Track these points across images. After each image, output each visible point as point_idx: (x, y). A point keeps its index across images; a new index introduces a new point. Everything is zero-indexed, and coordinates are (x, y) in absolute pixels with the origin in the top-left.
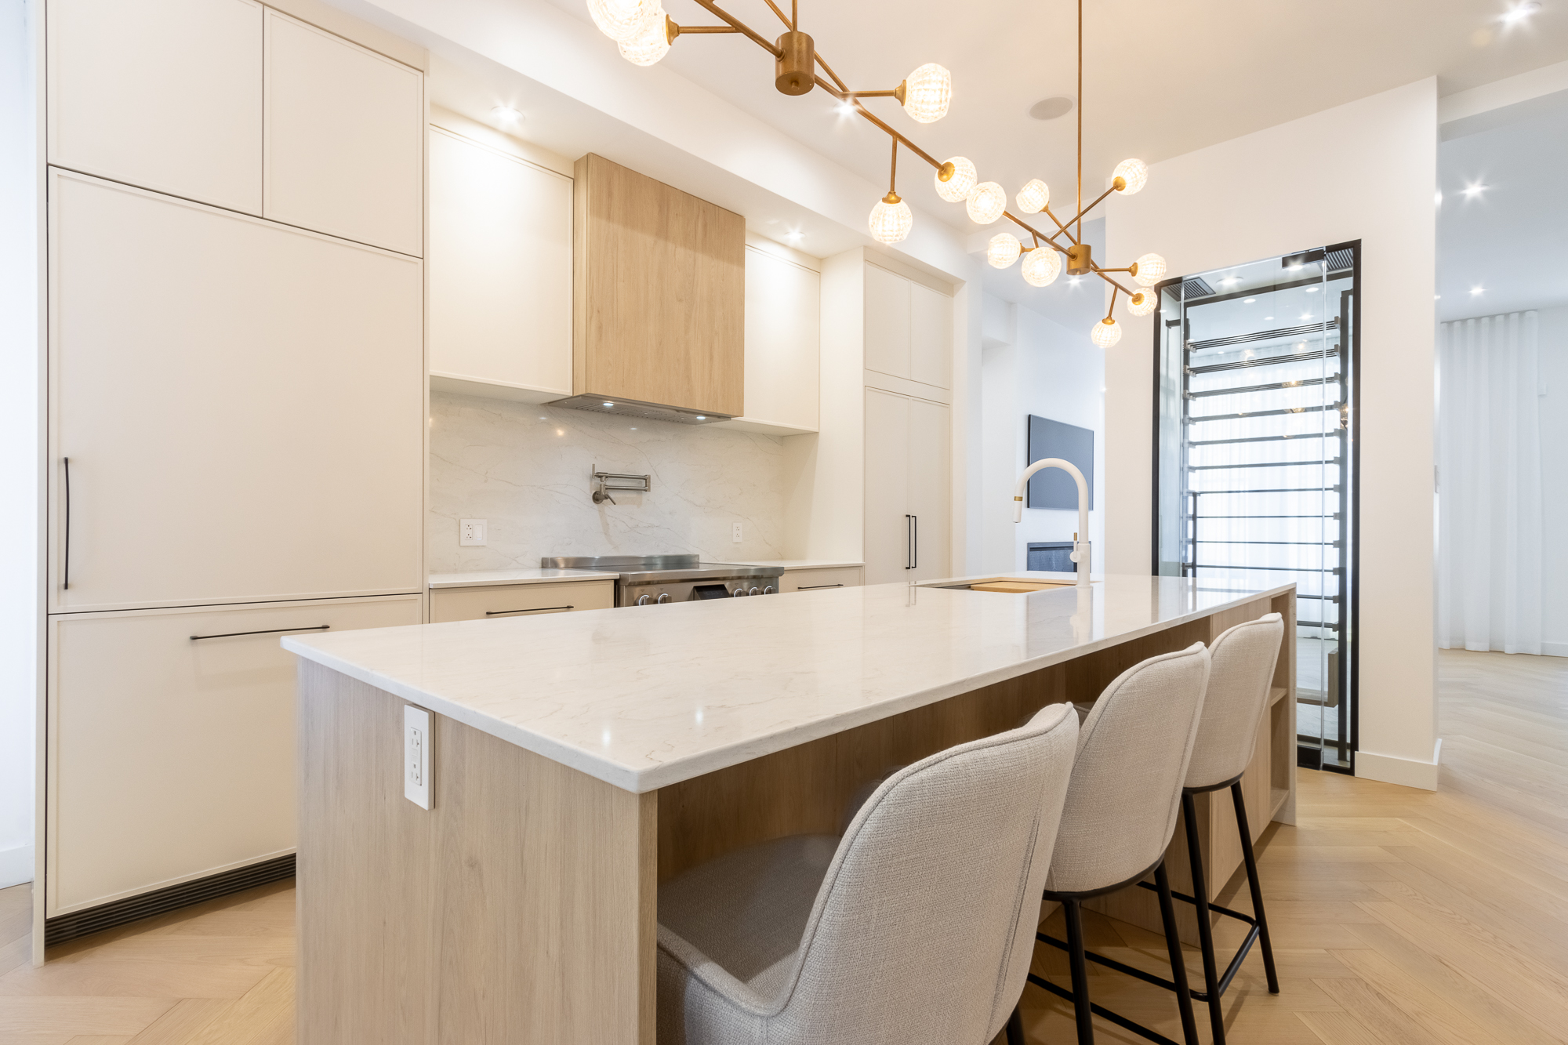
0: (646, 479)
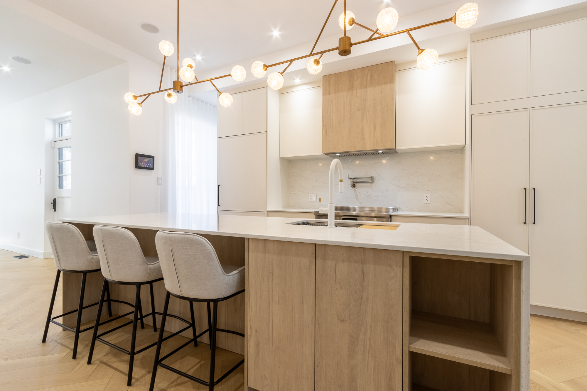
0: (372, 178)
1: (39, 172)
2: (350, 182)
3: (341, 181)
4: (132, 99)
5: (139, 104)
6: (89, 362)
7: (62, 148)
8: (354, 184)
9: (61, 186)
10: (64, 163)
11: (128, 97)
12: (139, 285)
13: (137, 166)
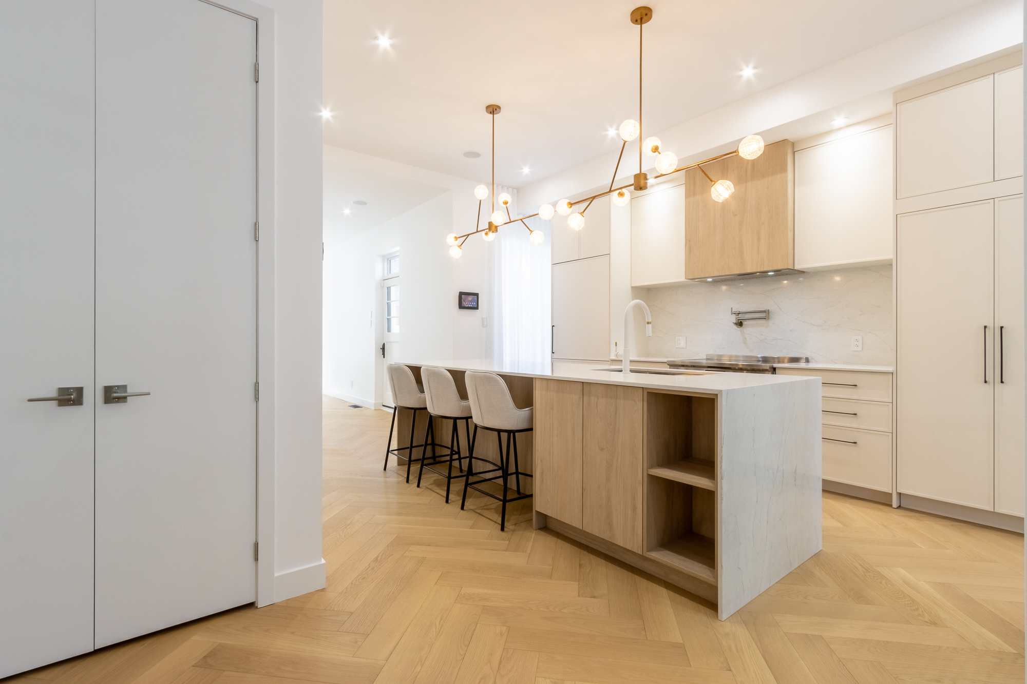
0: (767, 312)
1: (370, 315)
2: (733, 319)
3: (648, 323)
4: (453, 239)
5: (459, 246)
6: (418, 486)
7: (390, 287)
8: (741, 322)
9: (389, 330)
10: (392, 303)
11: (450, 239)
12: (455, 419)
13: (461, 307)
